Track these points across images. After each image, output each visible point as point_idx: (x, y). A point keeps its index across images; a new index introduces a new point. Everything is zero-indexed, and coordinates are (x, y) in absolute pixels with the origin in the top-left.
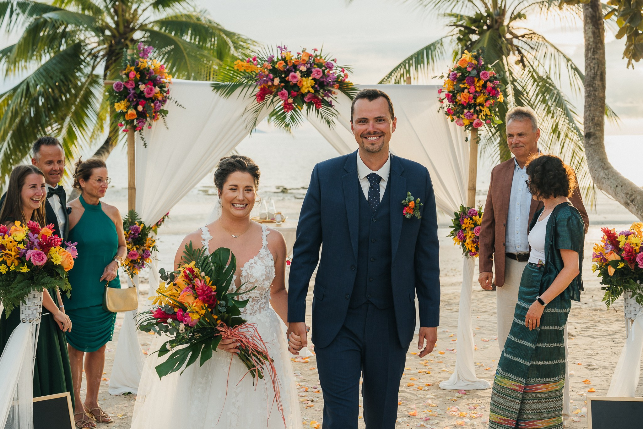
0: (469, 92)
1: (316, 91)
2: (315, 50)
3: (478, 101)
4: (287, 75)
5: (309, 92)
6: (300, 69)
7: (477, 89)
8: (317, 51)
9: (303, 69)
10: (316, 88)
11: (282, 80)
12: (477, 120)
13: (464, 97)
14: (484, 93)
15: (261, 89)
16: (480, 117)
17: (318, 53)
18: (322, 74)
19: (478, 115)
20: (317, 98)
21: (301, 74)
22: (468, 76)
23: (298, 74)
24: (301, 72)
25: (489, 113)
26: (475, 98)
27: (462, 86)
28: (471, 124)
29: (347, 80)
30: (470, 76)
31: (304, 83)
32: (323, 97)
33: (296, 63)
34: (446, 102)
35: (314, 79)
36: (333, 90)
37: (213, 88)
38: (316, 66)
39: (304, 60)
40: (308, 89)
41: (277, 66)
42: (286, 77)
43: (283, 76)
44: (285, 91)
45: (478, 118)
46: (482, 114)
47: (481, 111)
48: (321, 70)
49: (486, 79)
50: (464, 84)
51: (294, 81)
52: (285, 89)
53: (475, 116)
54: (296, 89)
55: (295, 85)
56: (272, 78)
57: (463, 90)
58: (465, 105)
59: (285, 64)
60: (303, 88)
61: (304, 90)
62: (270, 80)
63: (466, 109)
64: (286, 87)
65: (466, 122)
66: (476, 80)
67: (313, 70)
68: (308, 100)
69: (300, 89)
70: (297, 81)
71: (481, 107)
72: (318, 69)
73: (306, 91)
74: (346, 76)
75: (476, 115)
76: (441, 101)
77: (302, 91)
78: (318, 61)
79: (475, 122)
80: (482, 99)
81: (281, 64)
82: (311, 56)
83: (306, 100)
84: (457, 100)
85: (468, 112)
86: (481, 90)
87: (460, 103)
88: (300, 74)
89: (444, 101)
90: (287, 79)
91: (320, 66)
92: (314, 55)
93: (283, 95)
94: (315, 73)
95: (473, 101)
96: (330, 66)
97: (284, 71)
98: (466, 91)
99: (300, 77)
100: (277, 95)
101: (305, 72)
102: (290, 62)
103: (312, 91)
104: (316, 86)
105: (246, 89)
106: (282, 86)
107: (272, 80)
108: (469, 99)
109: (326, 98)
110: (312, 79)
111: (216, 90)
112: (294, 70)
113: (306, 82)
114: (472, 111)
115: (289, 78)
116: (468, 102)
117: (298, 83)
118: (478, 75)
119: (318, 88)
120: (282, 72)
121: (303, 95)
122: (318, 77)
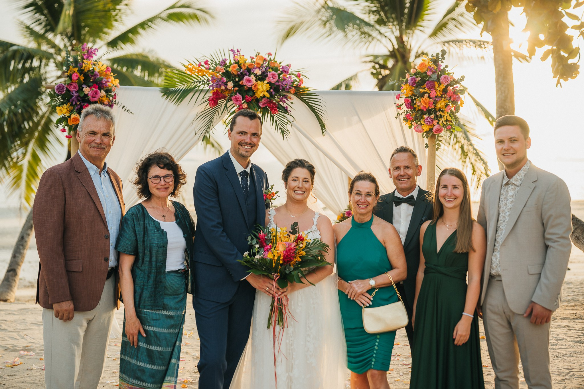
0: (429, 97)
1: (272, 96)
2: (270, 54)
3: (439, 105)
4: (241, 79)
5: (264, 96)
6: (255, 72)
7: (438, 93)
8: (271, 55)
9: (258, 72)
10: (271, 93)
11: (236, 85)
12: (438, 125)
13: (425, 102)
14: (445, 98)
15: (214, 93)
16: (440, 122)
17: (272, 57)
18: (277, 78)
19: (439, 121)
20: (272, 102)
21: (256, 77)
22: (428, 80)
23: (253, 78)
24: (256, 75)
25: (449, 119)
26: (435, 103)
27: (422, 90)
28: (431, 130)
29: (302, 86)
30: (430, 80)
31: (260, 87)
32: (278, 102)
33: (250, 67)
34: (404, 108)
35: (269, 83)
36: (289, 95)
37: (163, 94)
38: (271, 70)
39: (258, 64)
40: (263, 93)
41: (230, 69)
42: (239, 81)
43: (237, 79)
44: (239, 95)
45: (438, 123)
46: (443, 119)
47: (441, 117)
48: (276, 74)
49: (447, 84)
50: (424, 88)
51: (249, 85)
52: (239, 94)
53: (435, 122)
54: (251, 94)
55: (250, 89)
56: (225, 81)
57: (422, 95)
58: (425, 110)
59: (238, 68)
60: (259, 92)
61: (259, 95)
62: (223, 84)
63: (425, 114)
64: (240, 92)
65: (426, 128)
66: (437, 84)
67: (268, 73)
68: (263, 105)
69: (254, 93)
70: (252, 85)
71: (441, 112)
72: (274, 72)
73: (261, 95)
74: (301, 81)
75: (437, 121)
76: (399, 107)
77: (256, 95)
78: (273, 65)
79: (435, 128)
80: (443, 104)
81: (234, 67)
82: (265, 60)
83: (261, 105)
84: (415, 106)
85: (428, 117)
86: (442, 95)
87: (420, 108)
88: (254, 78)
89: (402, 107)
90: (240, 83)
91: (276, 70)
92: (268, 59)
93: (237, 99)
94: (270, 76)
95: (433, 107)
96: (286, 70)
97: (238, 75)
98: (426, 95)
99: (255, 81)
100: (231, 100)
101: (260, 75)
102: (244, 65)
103: (268, 95)
104: (272, 90)
105: (197, 94)
106: (236, 90)
107: (226, 84)
108: (429, 104)
109: (281, 103)
110: (268, 83)
111: (165, 97)
112: (248, 74)
113: (261, 85)
114: (433, 116)
115: (244, 82)
116: (428, 107)
117: (253, 87)
118: (438, 79)
119: (274, 93)
120: (235, 76)
121: (258, 100)
122: (273, 81)
